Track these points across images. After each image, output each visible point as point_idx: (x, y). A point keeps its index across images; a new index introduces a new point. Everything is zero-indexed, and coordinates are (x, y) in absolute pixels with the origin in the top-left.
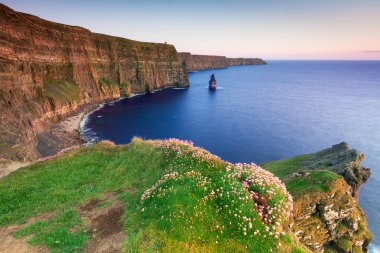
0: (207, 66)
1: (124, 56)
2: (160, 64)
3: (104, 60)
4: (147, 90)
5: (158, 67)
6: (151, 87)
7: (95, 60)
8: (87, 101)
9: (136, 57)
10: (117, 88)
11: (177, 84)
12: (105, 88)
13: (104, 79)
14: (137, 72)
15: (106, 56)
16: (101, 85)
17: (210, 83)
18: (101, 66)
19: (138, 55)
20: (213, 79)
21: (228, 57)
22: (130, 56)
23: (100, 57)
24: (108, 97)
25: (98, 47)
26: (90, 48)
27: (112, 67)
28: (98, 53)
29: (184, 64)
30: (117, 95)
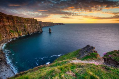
0: (47, 25)
1: (19, 23)
2: (32, 25)
3: (11, 24)
4: (28, 33)
5: (32, 26)
6: (30, 33)
7: (7, 24)
8: (5, 39)
9: (23, 23)
10: (17, 33)
11: (38, 31)
12: (12, 34)
13: (11, 31)
14: (24, 28)
15: (12, 23)
16: (10, 33)
17: (49, 30)
18: (10, 26)
19: (24, 22)
20: (50, 29)
21: (53, 23)
22: (21, 22)
23: (9, 23)
24: (13, 37)
25: (8, 19)
26: (5, 20)
27: (14, 26)
28: (8, 21)
29: (40, 25)
30: (17, 36)
